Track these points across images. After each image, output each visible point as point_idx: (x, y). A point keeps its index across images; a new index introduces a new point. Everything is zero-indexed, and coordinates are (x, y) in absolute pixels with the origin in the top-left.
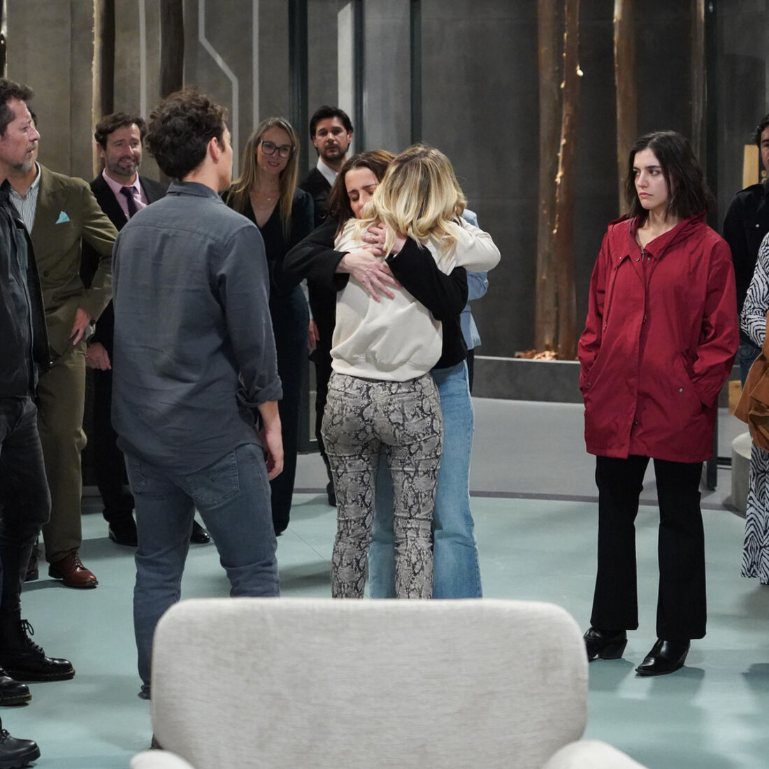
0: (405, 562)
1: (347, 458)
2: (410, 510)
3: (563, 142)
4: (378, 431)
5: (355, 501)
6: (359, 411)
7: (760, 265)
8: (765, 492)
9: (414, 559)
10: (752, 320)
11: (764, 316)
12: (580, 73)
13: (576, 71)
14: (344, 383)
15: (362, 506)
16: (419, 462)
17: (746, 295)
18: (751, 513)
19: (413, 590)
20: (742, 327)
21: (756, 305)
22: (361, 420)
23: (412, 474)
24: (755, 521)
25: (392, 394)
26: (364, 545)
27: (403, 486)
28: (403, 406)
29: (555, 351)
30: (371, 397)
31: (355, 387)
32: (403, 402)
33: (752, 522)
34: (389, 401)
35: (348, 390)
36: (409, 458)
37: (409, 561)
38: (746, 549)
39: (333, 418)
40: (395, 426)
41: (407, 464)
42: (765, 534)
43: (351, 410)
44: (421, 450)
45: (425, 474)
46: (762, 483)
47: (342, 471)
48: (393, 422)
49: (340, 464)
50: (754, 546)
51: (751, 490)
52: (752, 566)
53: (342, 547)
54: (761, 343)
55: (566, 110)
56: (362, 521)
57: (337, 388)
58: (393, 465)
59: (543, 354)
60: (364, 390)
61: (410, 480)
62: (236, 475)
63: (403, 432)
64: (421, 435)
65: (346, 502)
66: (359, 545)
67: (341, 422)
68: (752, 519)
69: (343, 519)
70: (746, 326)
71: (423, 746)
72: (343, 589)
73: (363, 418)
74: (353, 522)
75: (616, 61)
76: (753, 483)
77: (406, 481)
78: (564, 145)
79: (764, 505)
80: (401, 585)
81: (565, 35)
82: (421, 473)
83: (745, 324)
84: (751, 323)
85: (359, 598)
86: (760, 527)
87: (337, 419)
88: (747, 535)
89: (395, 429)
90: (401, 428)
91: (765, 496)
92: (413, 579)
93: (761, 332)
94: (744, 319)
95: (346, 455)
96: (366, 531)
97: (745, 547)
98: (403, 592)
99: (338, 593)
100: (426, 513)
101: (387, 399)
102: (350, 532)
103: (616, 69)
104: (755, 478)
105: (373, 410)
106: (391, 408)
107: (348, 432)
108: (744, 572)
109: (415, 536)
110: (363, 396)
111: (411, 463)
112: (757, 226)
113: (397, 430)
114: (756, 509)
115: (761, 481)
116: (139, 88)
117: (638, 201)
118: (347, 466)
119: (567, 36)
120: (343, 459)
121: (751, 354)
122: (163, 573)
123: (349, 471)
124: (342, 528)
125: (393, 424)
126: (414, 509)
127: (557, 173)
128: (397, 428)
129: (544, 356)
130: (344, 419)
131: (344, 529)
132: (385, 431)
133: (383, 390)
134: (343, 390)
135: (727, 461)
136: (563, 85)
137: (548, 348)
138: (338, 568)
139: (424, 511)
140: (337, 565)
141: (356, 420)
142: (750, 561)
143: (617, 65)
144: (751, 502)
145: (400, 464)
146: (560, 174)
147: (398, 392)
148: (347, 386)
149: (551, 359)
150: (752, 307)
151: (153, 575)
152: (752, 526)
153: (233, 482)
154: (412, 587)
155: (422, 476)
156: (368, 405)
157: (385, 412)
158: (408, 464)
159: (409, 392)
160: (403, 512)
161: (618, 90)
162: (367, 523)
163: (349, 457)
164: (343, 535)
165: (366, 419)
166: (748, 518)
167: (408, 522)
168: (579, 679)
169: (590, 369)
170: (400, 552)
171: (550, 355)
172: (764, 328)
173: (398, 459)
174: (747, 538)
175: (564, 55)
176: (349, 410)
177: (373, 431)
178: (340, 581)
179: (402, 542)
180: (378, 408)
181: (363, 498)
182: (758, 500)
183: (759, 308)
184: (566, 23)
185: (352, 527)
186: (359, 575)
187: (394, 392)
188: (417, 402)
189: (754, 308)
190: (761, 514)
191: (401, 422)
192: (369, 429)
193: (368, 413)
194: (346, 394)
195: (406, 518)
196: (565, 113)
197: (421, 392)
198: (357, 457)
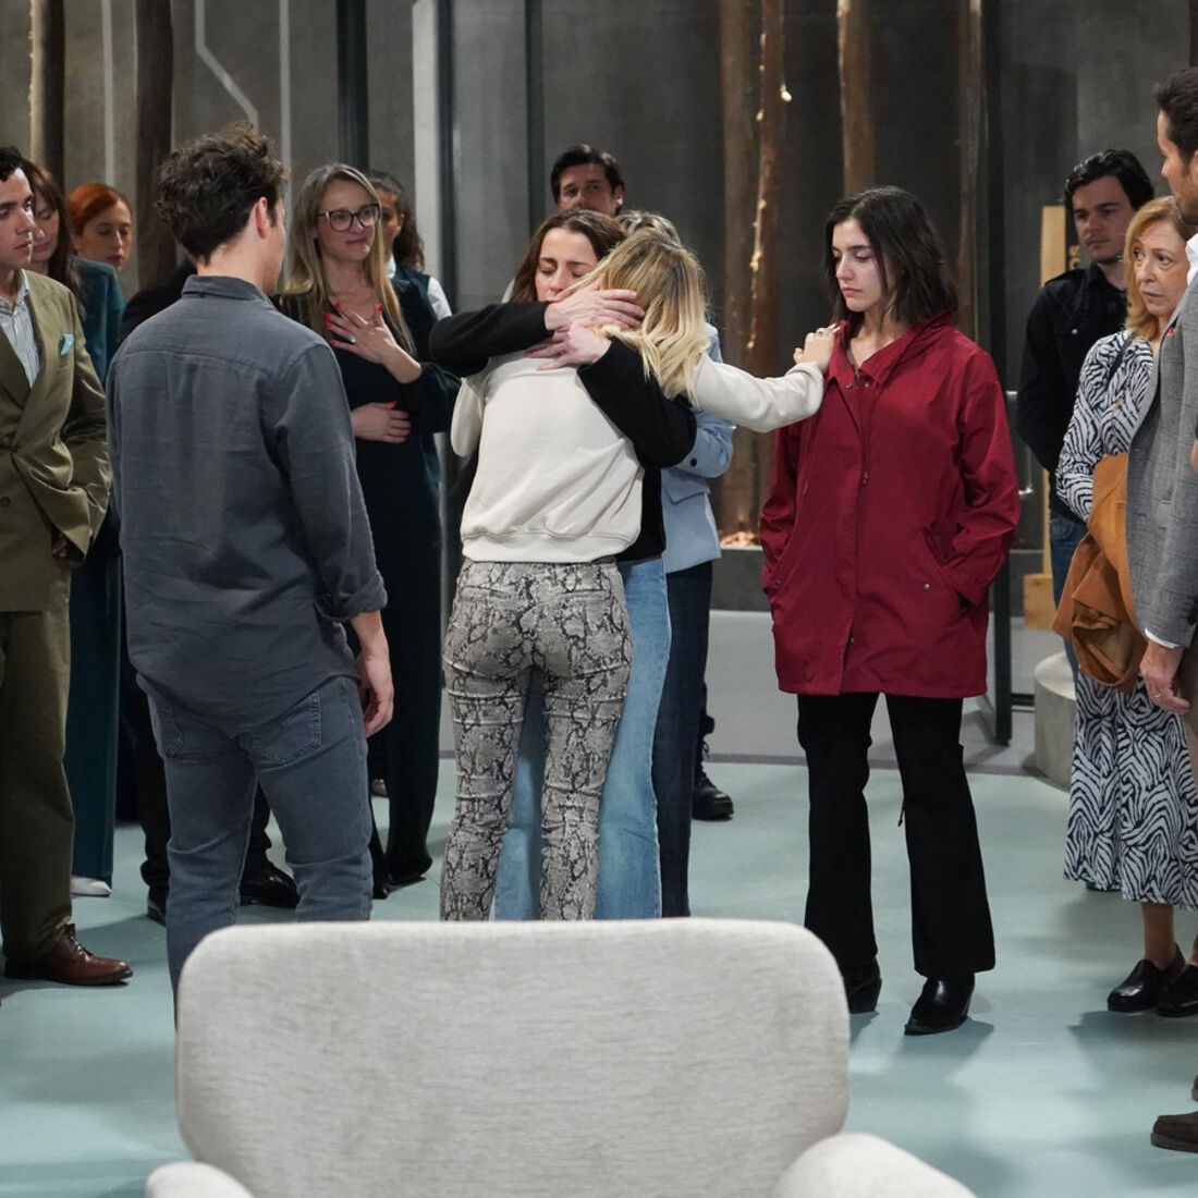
0: (560, 859)
1: (482, 702)
2: (573, 780)
3: (762, 204)
4: (542, 650)
5: (488, 770)
6: (513, 618)
7: (1082, 395)
8: (1100, 749)
9: (574, 855)
10: (1073, 481)
11: (1091, 473)
12: (786, 96)
13: (780, 94)
14: (489, 576)
15: (497, 778)
16: (598, 706)
17: (1062, 443)
18: (1078, 781)
19: (569, 903)
20: (1058, 493)
21: (1078, 458)
22: (517, 632)
23: (585, 725)
24: (1084, 793)
25: (568, 591)
26: (497, 838)
27: (567, 741)
28: (584, 611)
29: (754, 532)
30: (534, 595)
31: (506, 581)
32: (584, 604)
33: (1079, 794)
34: (563, 602)
35: (496, 587)
36: (585, 698)
37: (566, 859)
38: (1070, 836)
39: (471, 631)
40: (571, 641)
41: (579, 707)
42: (1101, 813)
43: (501, 617)
44: (606, 686)
45: (603, 724)
46: (1095, 736)
47: (472, 722)
48: (570, 634)
49: (470, 711)
50: (1084, 832)
51: (1077, 744)
52: (1080, 863)
53: (463, 838)
54: (1088, 516)
55: (766, 155)
56: (496, 802)
57: (477, 584)
58: (554, 707)
59: (735, 536)
60: (522, 587)
61: (581, 733)
62: (317, 721)
63: (582, 652)
64: (607, 660)
65: (473, 770)
66: (489, 838)
67: (484, 637)
68: (1079, 789)
69: (468, 796)
70: (1064, 491)
71: (596, 1147)
72: (459, 903)
73: (520, 629)
74: (482, 803)
75: (842, 77)
76: (1081, 734)
77: (574, 734)
78: (764, 210)
79: (1099, 769)
80: (550, 894)
81: (763, 37)
82: (598, 723)
83: (1062, 488)
84: (1070, 486)
85: (483, 919)
86: (1094, 803)
87: (477, 633)
88: (1071, 815)
89: (571, 646)
90: (581, 644)
91: (1101, 754)
92: (571, 885)
93: (1085, 498)
94: (1061, 480)
95: (481, 696)
96: (501, 817)
97: (1068, 833)
98: (554, 905)
99: (452, 910)
100: (596, 785)
101: (561, 599)
102: (477, 817)
103: (843, 90)
104: (1083, 727)
105: (536, 616)
106: (567, 613)
107: (494, 652)
108: (1068, 872)
109: (577, 819)
110: (521, 594)
111: (586, 706)
112: (1075, 331)
113: (574, 647)
114: (1086, 775)
115: (1093, 732)
116: (102, 127)
117: (843, 301)
118: (481, 714)
119: (766, 40)
120: (476, 702)
121: (1066, 532)
122: (212, 875)
123: (482, 722)
124: (464, 811)
125: (568, 637)
126: (580, 779)
127: (752, 253)
128: (575, 644)
129: (737, 539)
130: (489, 631)
131: (468, 812)
132: (555, 650)
133: (553, 586)
134: (488, 585)
135: (1027, 700)
136: (760, 116)
137: (742, 527)
138: (454, 871)
139: (594, 782)
140: (454, 866)
141: (508, 632)
142: (1077, 854)
143: (843, 84)
144: (1077, 763)
145: (567, 706)
146: (757, 254)
147: (578, 587)
148: (494, 580)
149: (749, 545)
150: (1072, 460)
151: (197, 880)
152: (1079, 801)
153: (312, 732)
154: (568, 897)
155: (599, 728)
156: (530, 608)
157: (556, 619)
158: (582, 707)
159: (593, 590)
160: (561, 781)
161: (845, 123)
162: (504, 805)
163: (486, 699)
164: (466, 821)
165: (525, 630)
166: (1073, 788)
167: (568, 798)
168: (835, 1040)
169: (779, 559)
170: (552, 842)
171: (746, 539)
172: (1090, 492)
173: (566, 699)
174: (1072, 819)
175: (762, 68)
176: (497, 617)
177: (535, 649)
178: (457, 892)
179: (555, 829)
180: (546, 612)
181: (501, 766)
182: (1091, 761)
183: (1083, 462)
184: (764, 19)
185: (481, 810)
186: (486, 884)
187: (570, 588)
188: (604, 606)
189: (1074, 463)
190: (1095, 782)
191: (581, 635)
192: (528, 647)
193: (529, 620)
194: (493, 593)
195: (565, 791)
196: (763, 158)
197: (610, 593)
198: (497, 701)
